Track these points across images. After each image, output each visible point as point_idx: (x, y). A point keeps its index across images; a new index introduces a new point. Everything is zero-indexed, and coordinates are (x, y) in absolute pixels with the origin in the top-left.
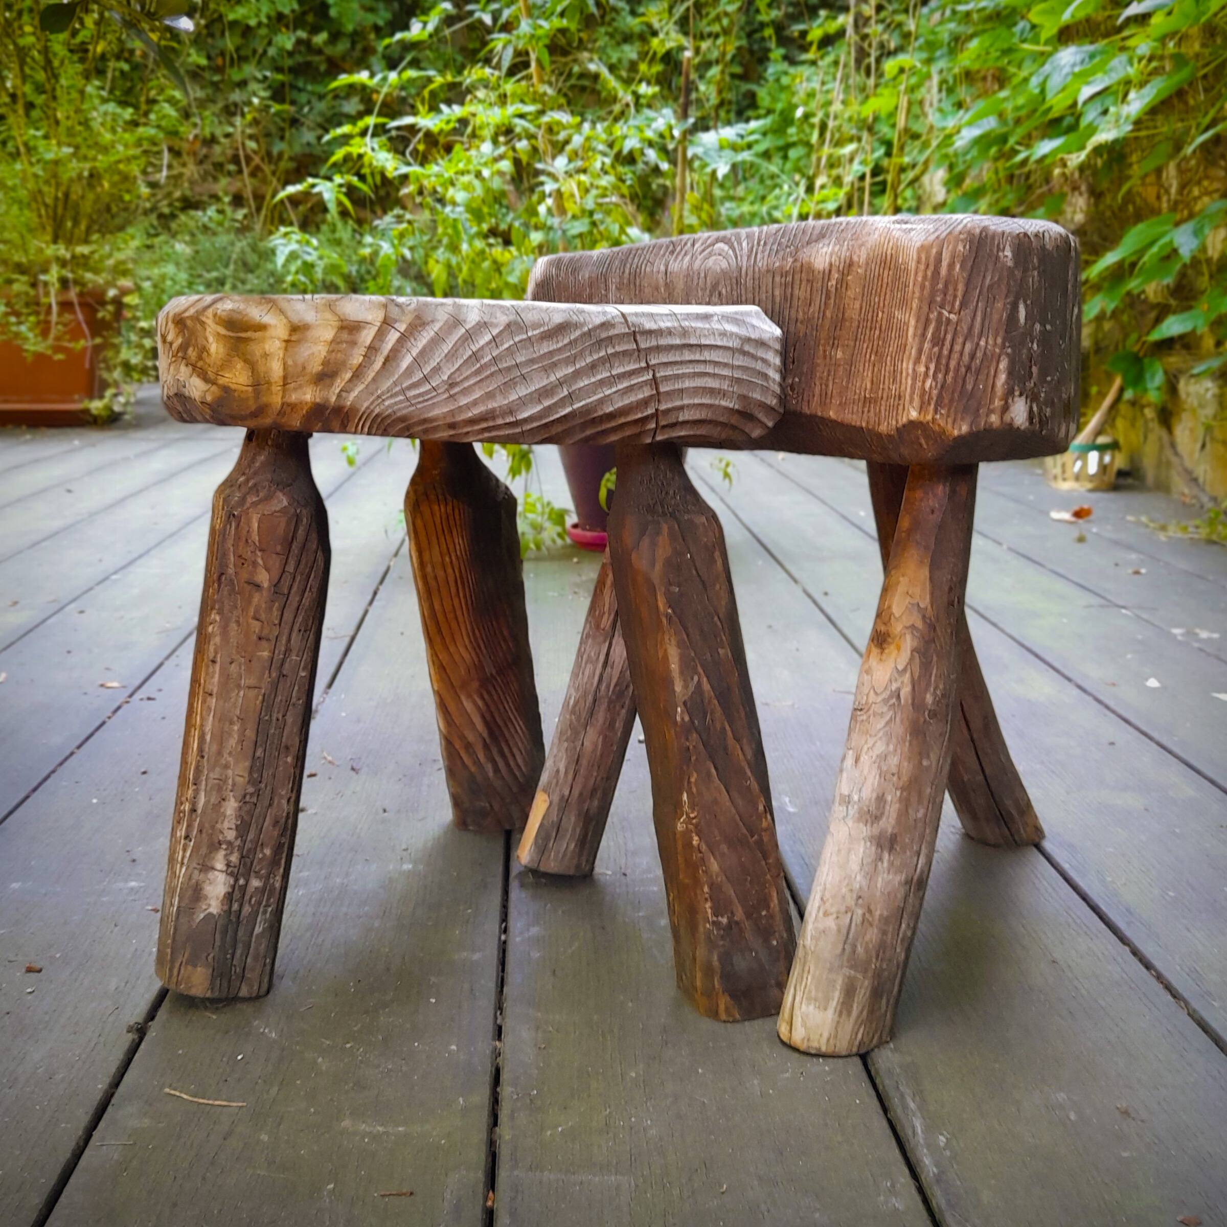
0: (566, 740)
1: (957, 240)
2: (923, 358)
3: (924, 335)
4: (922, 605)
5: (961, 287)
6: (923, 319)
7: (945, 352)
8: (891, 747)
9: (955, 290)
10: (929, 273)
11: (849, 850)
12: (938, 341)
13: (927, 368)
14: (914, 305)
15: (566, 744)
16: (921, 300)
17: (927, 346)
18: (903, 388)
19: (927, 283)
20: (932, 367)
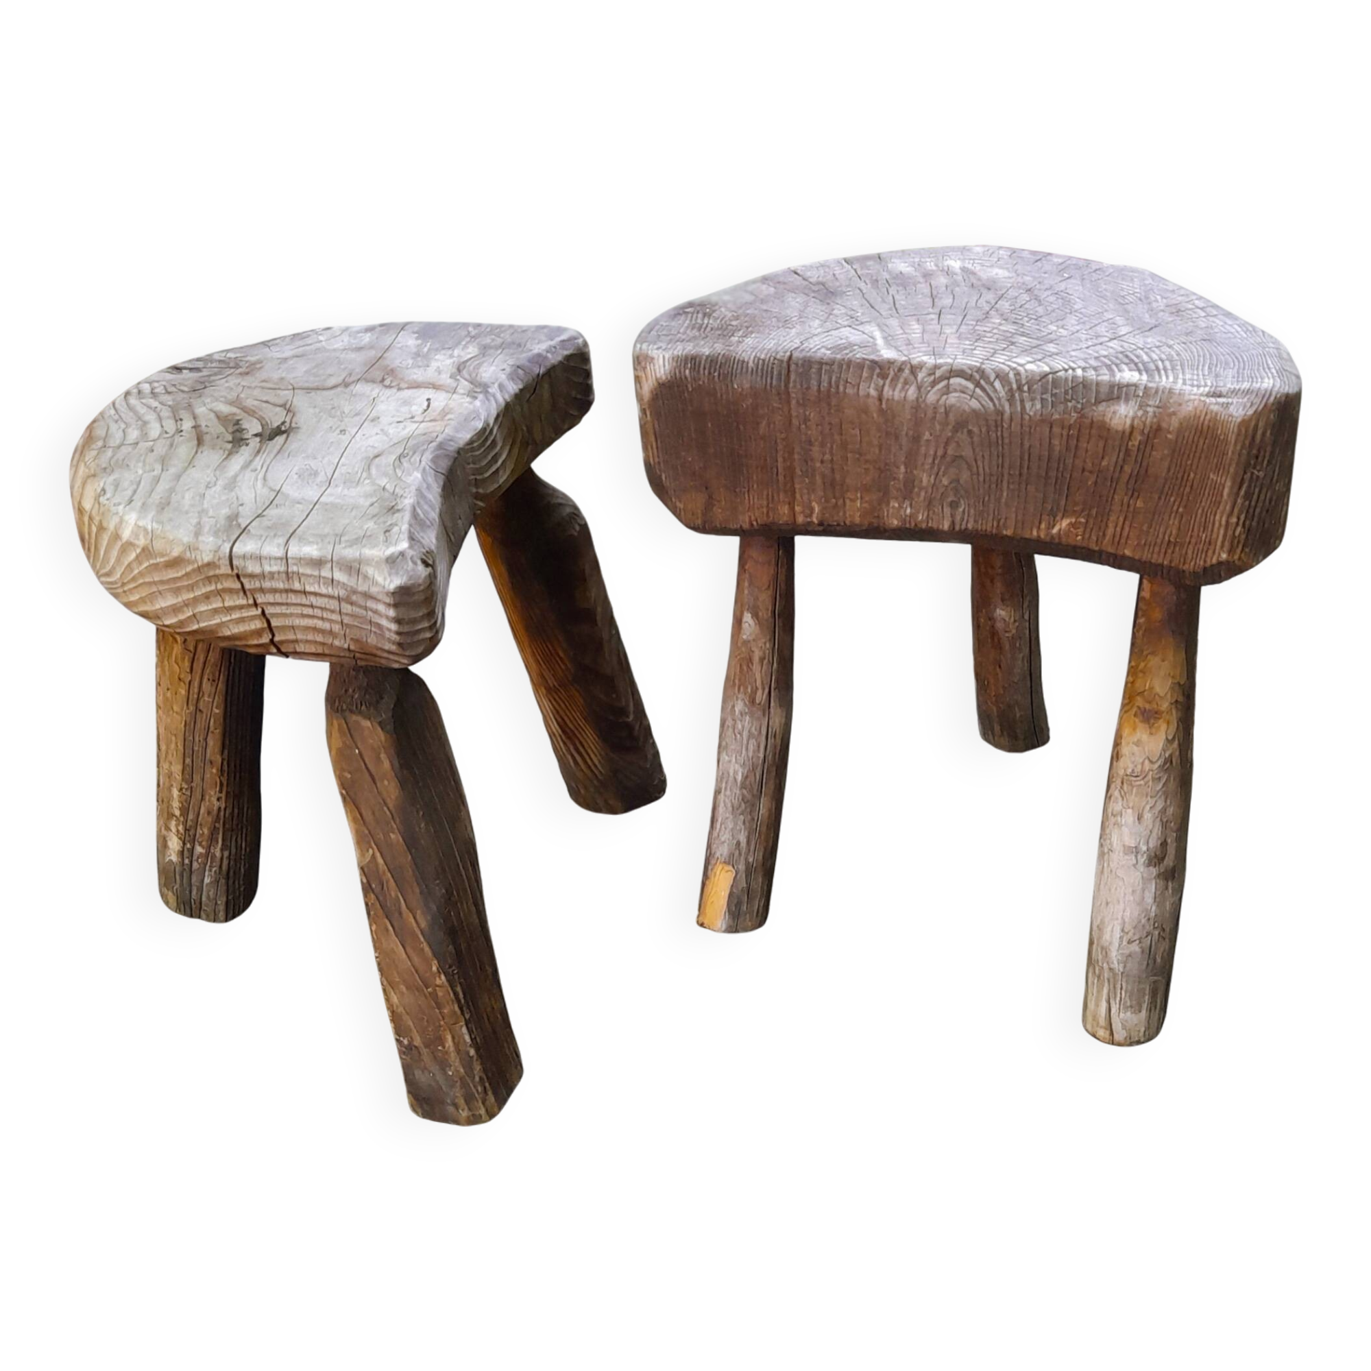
0: (742, 814)
1: (1270, 411)
2: (1236, 511)
3: (1237, 494)
4: (1182, 683)
5: (1269, 449)
6: (1239, 480)
7: (1253, 503)
8: (1168, 803)
9: (1265, 451)
10: (1247, 443)
11: (1143, 890)
12: (1248, 496)
13: (1239, 519)
14: (1232, 470)
15: (742, 817)
16: (1237, 464)
17: (1239, 501)
18: (1214, 536)
19: (1244, 451)
20: (1242, 517)
